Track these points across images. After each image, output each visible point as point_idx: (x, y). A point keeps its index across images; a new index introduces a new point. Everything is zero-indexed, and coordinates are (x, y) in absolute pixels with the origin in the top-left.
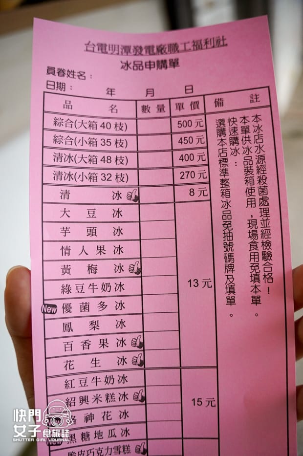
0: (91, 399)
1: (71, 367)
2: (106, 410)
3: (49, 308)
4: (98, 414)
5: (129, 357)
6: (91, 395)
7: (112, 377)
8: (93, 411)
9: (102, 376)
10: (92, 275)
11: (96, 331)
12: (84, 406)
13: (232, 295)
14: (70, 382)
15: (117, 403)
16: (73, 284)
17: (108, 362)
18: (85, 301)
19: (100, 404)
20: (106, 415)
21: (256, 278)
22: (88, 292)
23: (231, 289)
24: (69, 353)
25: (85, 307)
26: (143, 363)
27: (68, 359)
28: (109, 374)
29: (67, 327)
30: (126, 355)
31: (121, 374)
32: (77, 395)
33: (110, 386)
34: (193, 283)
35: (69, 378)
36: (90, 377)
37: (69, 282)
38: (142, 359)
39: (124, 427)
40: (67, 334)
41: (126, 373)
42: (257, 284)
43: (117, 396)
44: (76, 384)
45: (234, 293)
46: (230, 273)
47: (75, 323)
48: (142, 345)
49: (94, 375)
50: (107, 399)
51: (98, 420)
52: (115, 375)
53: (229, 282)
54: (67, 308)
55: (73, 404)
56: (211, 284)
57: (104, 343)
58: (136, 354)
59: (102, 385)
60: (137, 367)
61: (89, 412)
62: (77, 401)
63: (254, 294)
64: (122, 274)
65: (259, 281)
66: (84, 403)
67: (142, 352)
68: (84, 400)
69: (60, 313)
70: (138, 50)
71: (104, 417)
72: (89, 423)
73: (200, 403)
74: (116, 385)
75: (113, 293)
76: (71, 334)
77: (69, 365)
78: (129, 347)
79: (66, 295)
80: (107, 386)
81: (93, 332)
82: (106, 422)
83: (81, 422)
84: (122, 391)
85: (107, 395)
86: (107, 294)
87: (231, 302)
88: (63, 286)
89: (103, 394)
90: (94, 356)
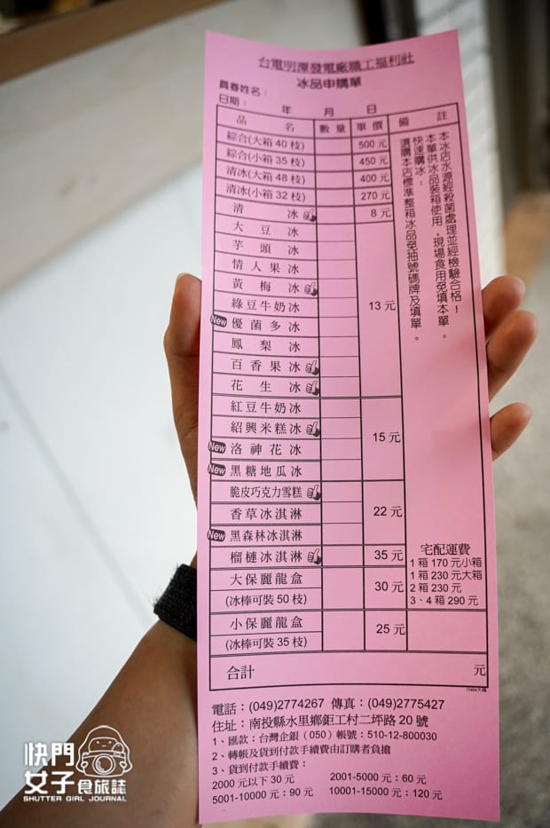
0: (259, 428)
1: (239, 388)
2: (275, 442)
3: (219, 320)
4: (266, 446)
5: (303, 383)
6: (259, 423)
7: (283, 405)
8: (261, 442)
9: (272, 403)
10: (265, 293)
11: (268, 352)
12: (251, 434)
13: (417, 317)
14: (237, 404)
15: (288, 435)
16: (244, 299)
17: (280, 387)
18: (256, 318)
19: (269, 435)
20: (275, 449)
21: (443, 298)
22: (260, 310)
23: (416, 311)
24: (238, 372)
25: (257, 325)
26: (318, 391)
27: (237, 378)
28: (280, 401)
29: (237, 344)
30: (299, 381)
31: (294, 402)
32: (245, 421)
33: (281, 415)
34: (375, 306)
35: (237, 399)
36: (259, 402)
37: (240, 297)
38: (318, 387)
39: (295, 465)
40: (236, 350)
41: (299, 402)
42: (444, 303)
43: (288, 428)
44: (243, 407)
45: (419, 314)
46: (415, 294)
47: (245, 340)
48: (318, 371)
49: (264, 400)
50: (277, 429)
51: (266, 453)
52: (287, 403)
53: (413, 304)
54: (238, 323)
55: (238, 430)
56: (395, 306)
57: (275, 366)
58: (311, 381)
59: (272, 413)
60: (312, 395)
61: (256, 442)
62: (244, 427)
63: (441, 315)
64: (297, 294)
65: (446, 300)
66: (251, 432)
67: (318, 379)
68: (251, 427)
69: (229, 327)
70: (316, 68)
71: (272, 450)
72: (256, 456)
73: (382, 438)
74: (287, 414)
75: (287, 313)
76: (240, 351)
77: (236, 384)
78: (303, 372)
79: (236, 310)
80: (277, 415)
81: (264, 352)
82: (275, 457)
83: (246, 453)
84: (294, 422)
85: (277, 425)
86: (280, 313)
87: (416, 324)
88: (234, 300)
89: (273, 423)
90: (264, 379)
